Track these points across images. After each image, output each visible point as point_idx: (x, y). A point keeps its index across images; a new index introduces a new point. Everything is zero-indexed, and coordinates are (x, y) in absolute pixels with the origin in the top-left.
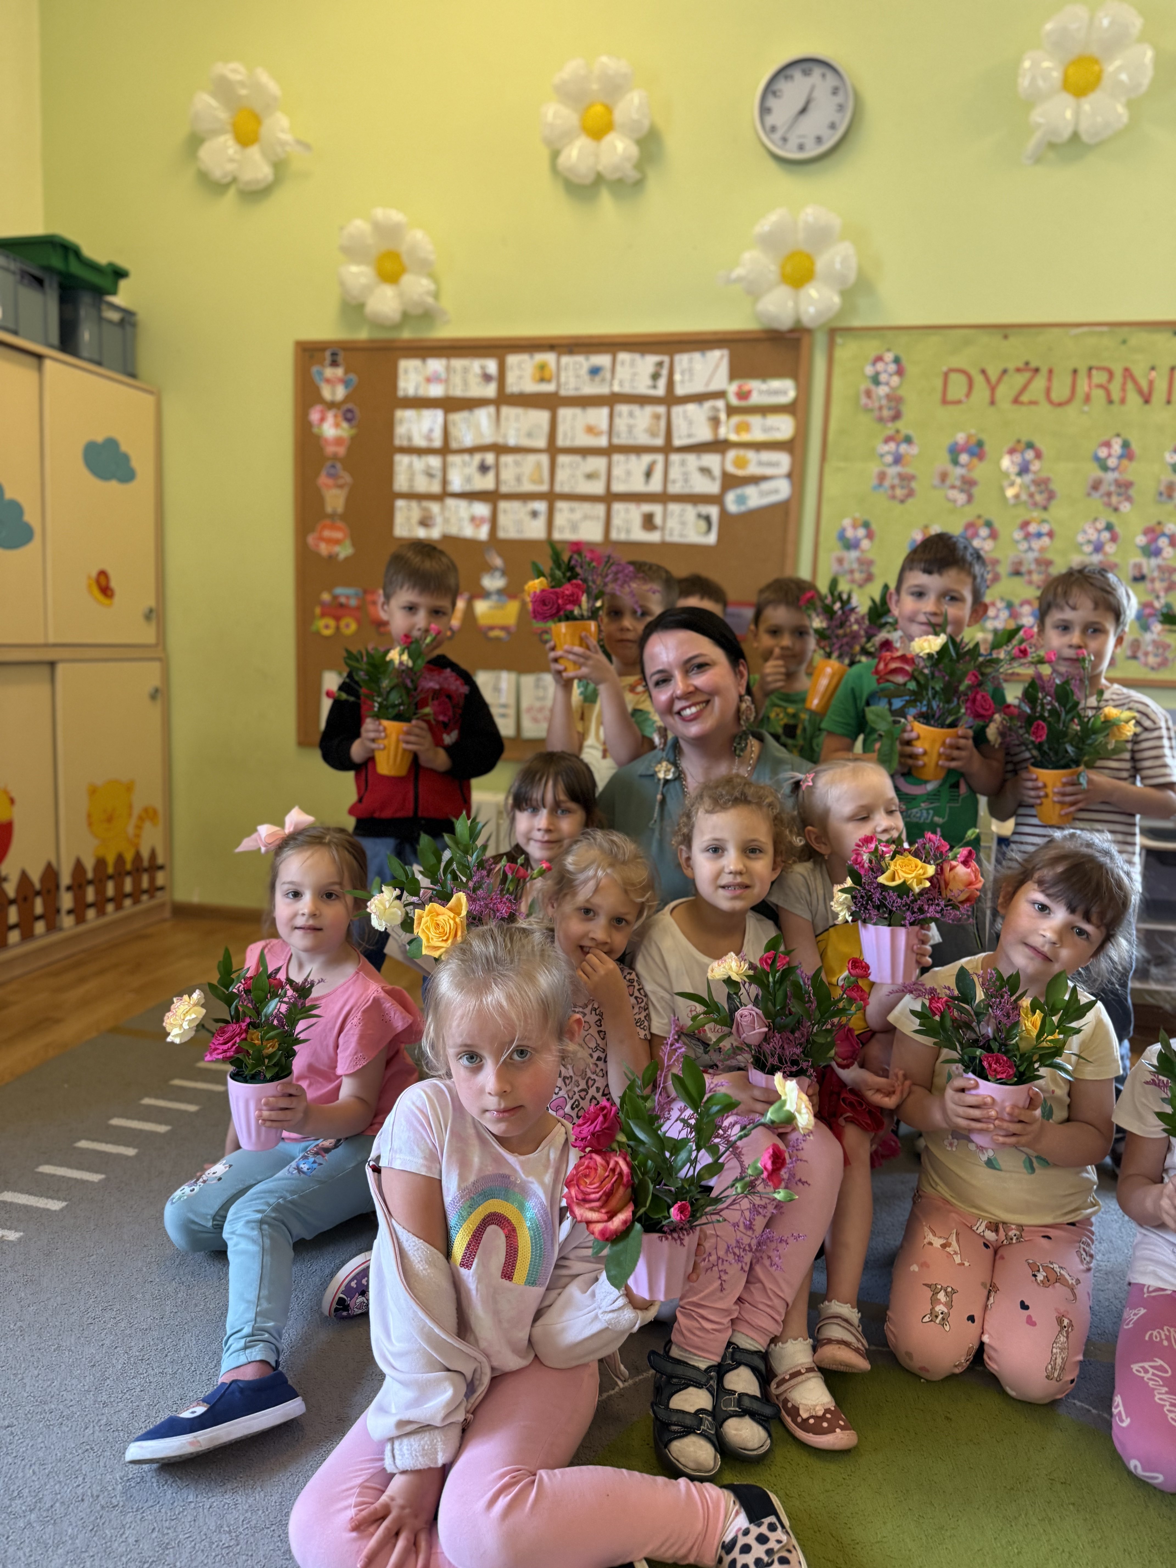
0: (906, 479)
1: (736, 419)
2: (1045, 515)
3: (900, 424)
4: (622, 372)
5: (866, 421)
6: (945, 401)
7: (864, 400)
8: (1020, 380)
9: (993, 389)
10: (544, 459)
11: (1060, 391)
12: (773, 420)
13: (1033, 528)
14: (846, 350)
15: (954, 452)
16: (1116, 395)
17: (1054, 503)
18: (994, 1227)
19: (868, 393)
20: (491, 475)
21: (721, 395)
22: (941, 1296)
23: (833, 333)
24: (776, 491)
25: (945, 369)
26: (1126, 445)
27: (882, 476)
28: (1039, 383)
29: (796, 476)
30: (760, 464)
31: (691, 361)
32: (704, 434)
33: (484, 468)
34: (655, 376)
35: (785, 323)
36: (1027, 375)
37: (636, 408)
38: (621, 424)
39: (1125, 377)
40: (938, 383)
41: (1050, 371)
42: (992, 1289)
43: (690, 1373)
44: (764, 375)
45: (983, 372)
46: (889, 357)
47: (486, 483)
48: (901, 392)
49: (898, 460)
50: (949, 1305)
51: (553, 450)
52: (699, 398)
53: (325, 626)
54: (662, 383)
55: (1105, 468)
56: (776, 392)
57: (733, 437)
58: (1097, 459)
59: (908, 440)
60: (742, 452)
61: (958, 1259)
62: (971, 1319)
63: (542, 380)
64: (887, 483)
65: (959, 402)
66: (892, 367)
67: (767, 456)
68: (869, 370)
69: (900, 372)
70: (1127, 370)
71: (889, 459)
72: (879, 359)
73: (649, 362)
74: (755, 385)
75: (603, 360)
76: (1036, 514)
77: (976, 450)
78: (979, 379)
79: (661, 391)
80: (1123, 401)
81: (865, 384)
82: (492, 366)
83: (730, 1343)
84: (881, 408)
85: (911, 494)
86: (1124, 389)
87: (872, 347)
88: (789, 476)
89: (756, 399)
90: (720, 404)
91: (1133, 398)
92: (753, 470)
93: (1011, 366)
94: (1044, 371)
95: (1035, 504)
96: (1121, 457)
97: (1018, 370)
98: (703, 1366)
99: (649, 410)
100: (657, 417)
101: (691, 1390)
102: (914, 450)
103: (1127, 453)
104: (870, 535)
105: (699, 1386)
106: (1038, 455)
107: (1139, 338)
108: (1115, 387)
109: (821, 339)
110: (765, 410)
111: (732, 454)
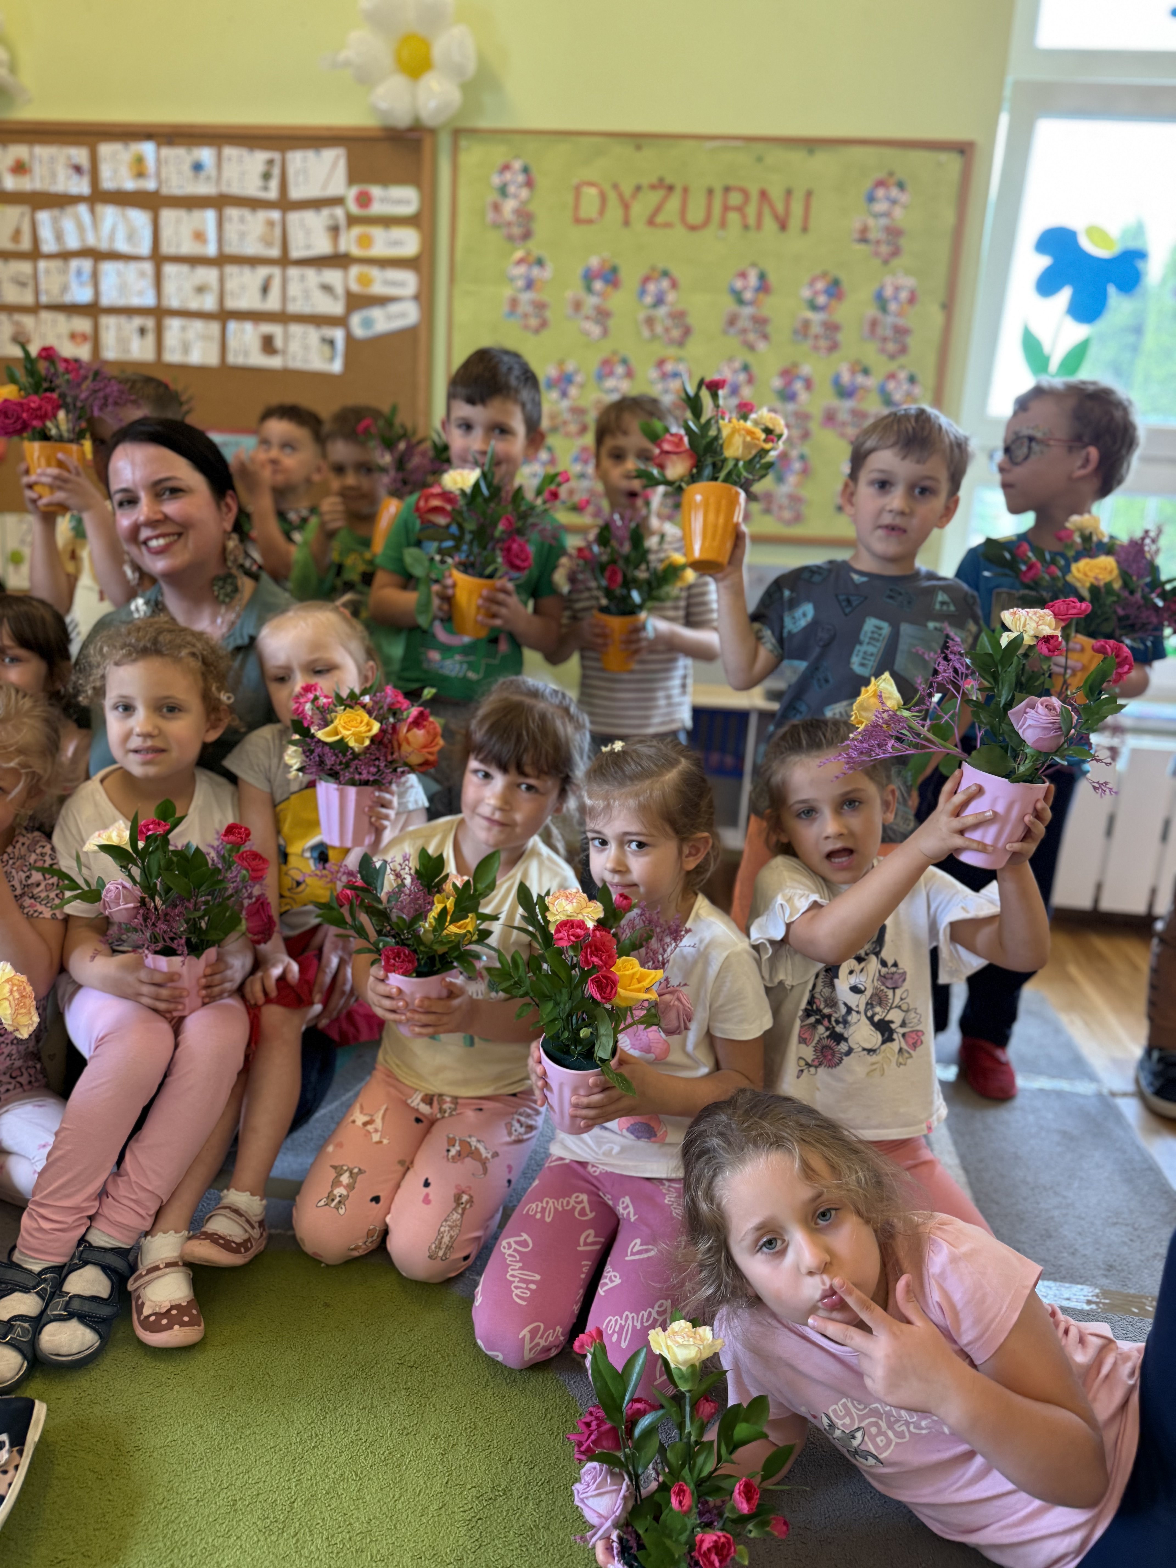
0: (539, 307)
1: (356, 231)
2: (681, 353)
3: (531, 244)
4: (231, 171)
5: (494, 239)
6: (578, 221)
7: (490, 215)
8: (653, 198)
9: (626, 207)
10: (148, 268)
11: (695, 213)
12: (396, 233)
14: (471, 156)
15: (589, 277)
16: (752, 220)
17: (690, 339)
18: (429, 1100)
19: (496, 207)
20: (89, 285)
21: (339, 201)
22: (345, 1178)
23: (457, 133)
24: (403, 315)
25: (575, 181)
26: (762, 277)
27: (514, 303)
28: (674, 204)
29: (424, 298)
30: (388, 283)
31: (305, 160)
32: (322, 246)
34: (267, 176)
35: (402, 120)
36: (662, 193)
37: (246, 213)
38: (232, 230)
39: (761, 200)
40: (570, 198)
41: (686, 190)
42: (409, 1167)
43: (19, 1277)
44: (385, 181)
45: (615, 186)
46: (517, 165)
47: (86, 294)
48: (532, 207)
49: (530, 285)
50: (351, 1187)
51: (158, 258)
52: (316, 204)
54: (274, 184)
55: (740, 301)
56: (399, 202)
57: (356, 251)
58: (732, 290)
59: (540, 262)
60: (365, 269)
61: (376, 1138)
62: (376, 1199)
63: (140, 175)
64: (520, 311)
65: (591, 221)
66: (521, 178)
67: (392, 274)
68: (496, 180)
69: (529, 184)
70: (763, 192)
71: (520, 283)
72: (506, 168)
73: (258, 159)
74: (376, 191)
75: (206, 154)
76: (672, 351)
77: (611, 276)
78: (612, 195)
79: (273, 194)
80: (759, 227)
81: (493, 196)
83: (82, 1241)
84: (510, 225)
85: (544, 324)
86: (760, 214)
87: (499, 153)
88: (417, 298)
89: (377, 208)
90: (339, 212)
91: (769, 224)
92: (378, 289)
93: (645, 181)
94: (679, 190)
95: (672, 341)
96: (757, 290)
97: (653, 187)
98: (37, 1268)
99: (262, 215)
100: (271, 224)
101: (16, 1296)
102: (547, 274)
103: (764, 286)
105: (25, 1289)
106: (674, 285)
107: (776, 155)
108: (751, 210)
109: (444, 141)
110: (388, 222)
111: (355, 271)
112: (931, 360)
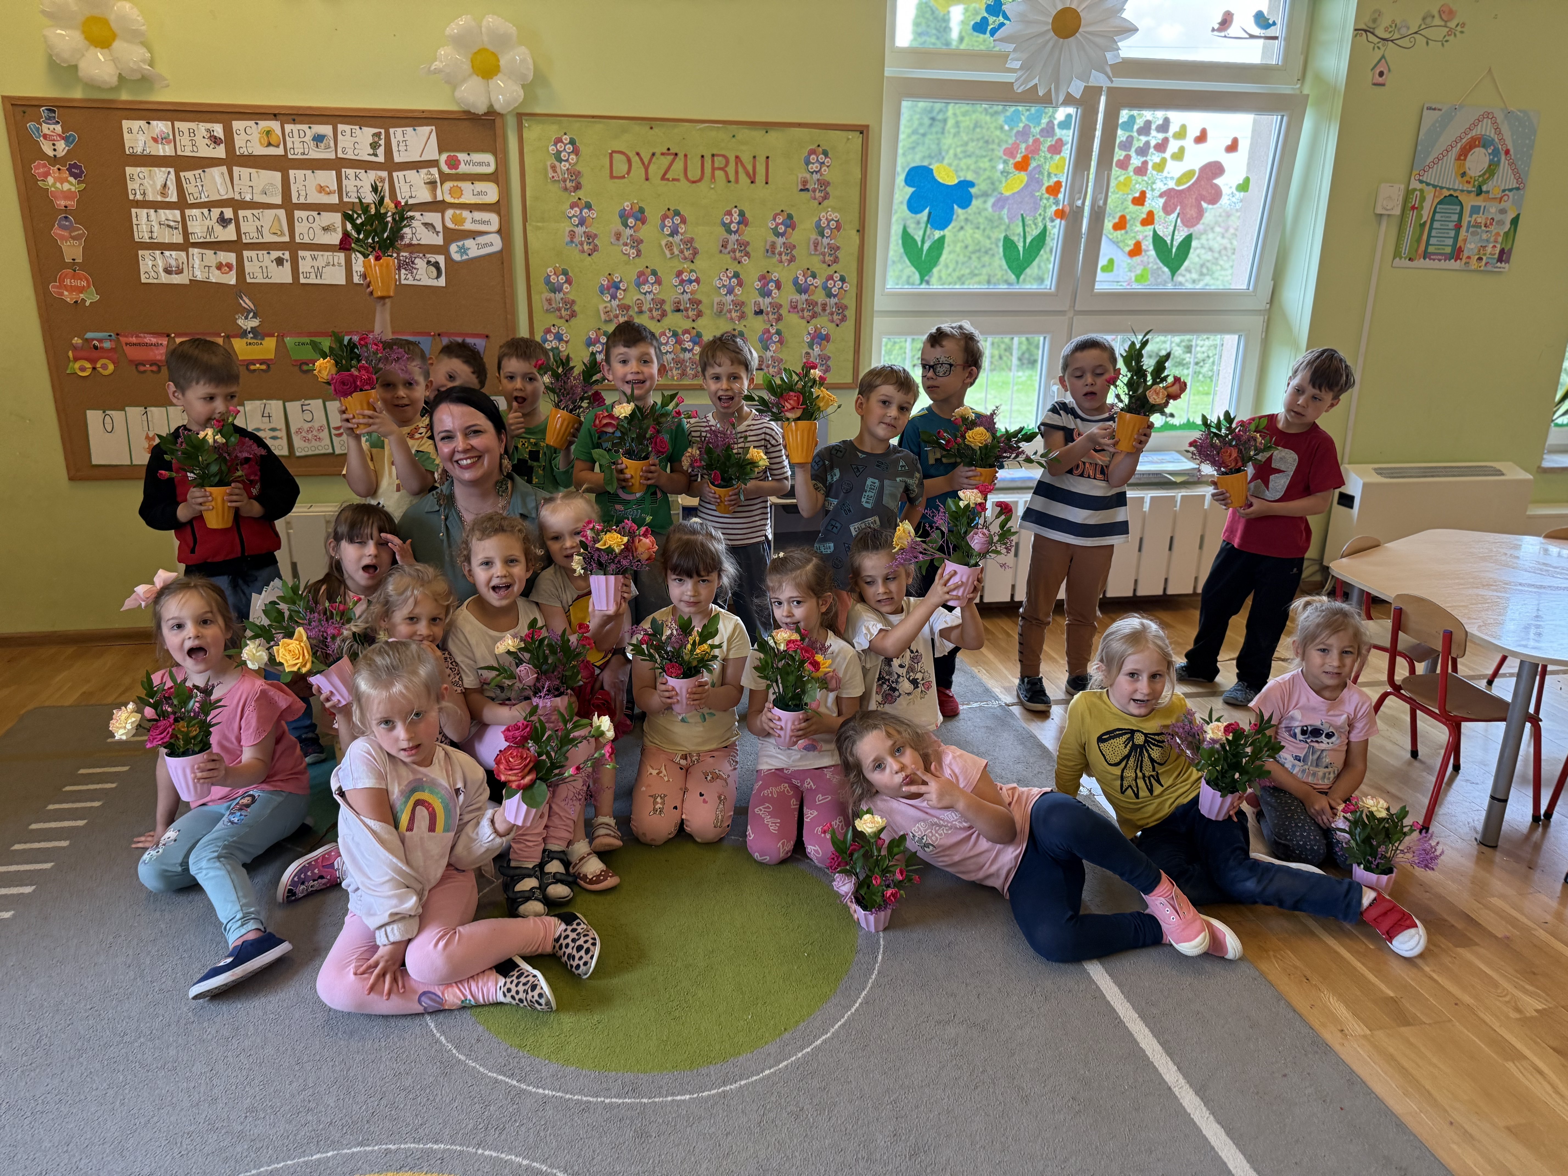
0: (590, 237)
1: (448, 185)
2: (692, 266)
3: (580, 193)
4: (344, 141)
5: (555, 190)
6: (612, 177)
7: (551, 174)
8: (665, 161)
9: (646, 168)
10: (282, 213)
11: (694, 172)
12: (480, 186)
13: (685, 276)
14: (533, 132)
15: (624, 216)
16: (732, 178)
17: (698, 257)
18: (685, 757)
19: (554, 168)
20: (232, 227)
21: (434, 163)
22: (659, 800)
23: (520, 117)
24: (489, 244)
25: (609, 150)
26: (742, 214)
27: (572, 234)
28: (679, 165)
29: (504, 232)
30: (474, 221)
31: (404, 134)
32: (424, 196)
33: (223, 221)
34: (374, 146)
35: (480, 108)
36: (670, 158)
37: (359, 172)
38: (349, 185)
39: (737, 164)
40: (606, 161)
41: (686, 156)
42: (685, 791)
43: (524, 872)
44: (469, 149)
45: (638, 154)
46: (566, 139)
47: (229, 234)
48: (578, 168)
49: (582, 222)
50: (663, 803)
51: (289, 205)
52: (415, 166)
53: (81, 368)
54: (381, 151)
55: (729, 231)
56: (480, 164)
57: (449, 199)
58: (724, 224)
59: (589, 206)
60: (458, 212)
61: (666, 779)
62: (675, 808)
63: (269, 144)
64: (576, 240)
65: (623, 177)
66: (570, 148)
67: (478, 215)
68: (552, 149)
69: (576, 151)
70: (737, 157)
71: (576, 221)
72: (559, 140)
73: (366, 134)
74: (462, 156)
75: (326, 130)
76: (686, 265)
77: (639, 215)
78: (635, 160)
80: (737, 181)
81: (550, 161)
82: (218, 130)
83: (544, 851)
84: (565, 181)
85: (595, 249)
86: (737, 172)
87: (553, 130)
88: (499, 232)
89: (463, 169)
90: (434, 171)
91: (744, 179)
92: (468, 226)
93: (658, 151)
94: (681, 155)
95: (685, 259)
96: (739, 223)
97: (663, 154)
98: (531, 866)
99: (372, 174)
100: (380, 180)
101: (526, 880)
102: (594, 214)
103: (743, 221)
104: (569, 281)
105: (530, 876)
106: (684, 221)
107: (744, 134)
108: (731, 170)
109: (511, 122)
110: (473, 178)
111: (449, 213)
112: (854, 266)
